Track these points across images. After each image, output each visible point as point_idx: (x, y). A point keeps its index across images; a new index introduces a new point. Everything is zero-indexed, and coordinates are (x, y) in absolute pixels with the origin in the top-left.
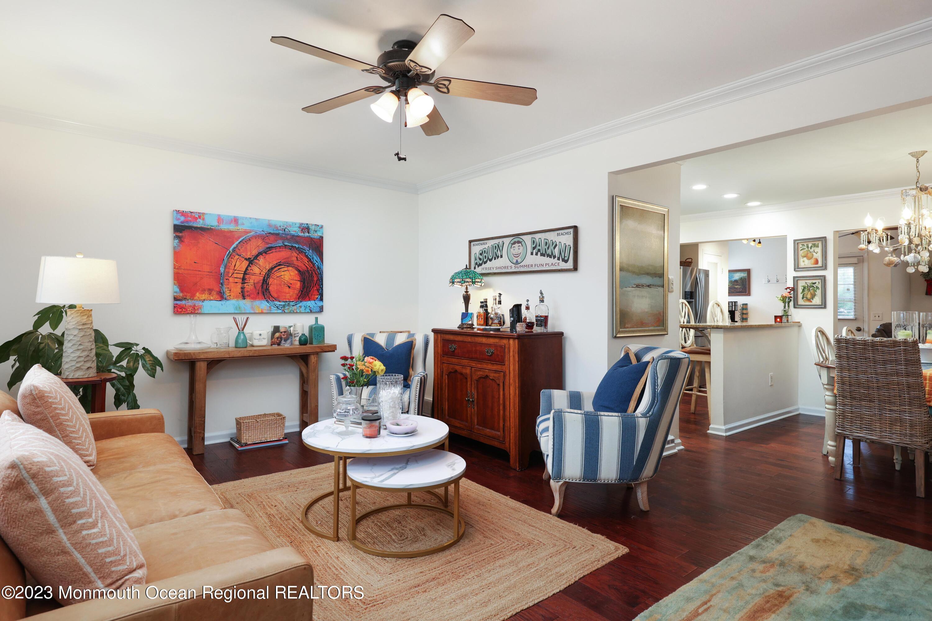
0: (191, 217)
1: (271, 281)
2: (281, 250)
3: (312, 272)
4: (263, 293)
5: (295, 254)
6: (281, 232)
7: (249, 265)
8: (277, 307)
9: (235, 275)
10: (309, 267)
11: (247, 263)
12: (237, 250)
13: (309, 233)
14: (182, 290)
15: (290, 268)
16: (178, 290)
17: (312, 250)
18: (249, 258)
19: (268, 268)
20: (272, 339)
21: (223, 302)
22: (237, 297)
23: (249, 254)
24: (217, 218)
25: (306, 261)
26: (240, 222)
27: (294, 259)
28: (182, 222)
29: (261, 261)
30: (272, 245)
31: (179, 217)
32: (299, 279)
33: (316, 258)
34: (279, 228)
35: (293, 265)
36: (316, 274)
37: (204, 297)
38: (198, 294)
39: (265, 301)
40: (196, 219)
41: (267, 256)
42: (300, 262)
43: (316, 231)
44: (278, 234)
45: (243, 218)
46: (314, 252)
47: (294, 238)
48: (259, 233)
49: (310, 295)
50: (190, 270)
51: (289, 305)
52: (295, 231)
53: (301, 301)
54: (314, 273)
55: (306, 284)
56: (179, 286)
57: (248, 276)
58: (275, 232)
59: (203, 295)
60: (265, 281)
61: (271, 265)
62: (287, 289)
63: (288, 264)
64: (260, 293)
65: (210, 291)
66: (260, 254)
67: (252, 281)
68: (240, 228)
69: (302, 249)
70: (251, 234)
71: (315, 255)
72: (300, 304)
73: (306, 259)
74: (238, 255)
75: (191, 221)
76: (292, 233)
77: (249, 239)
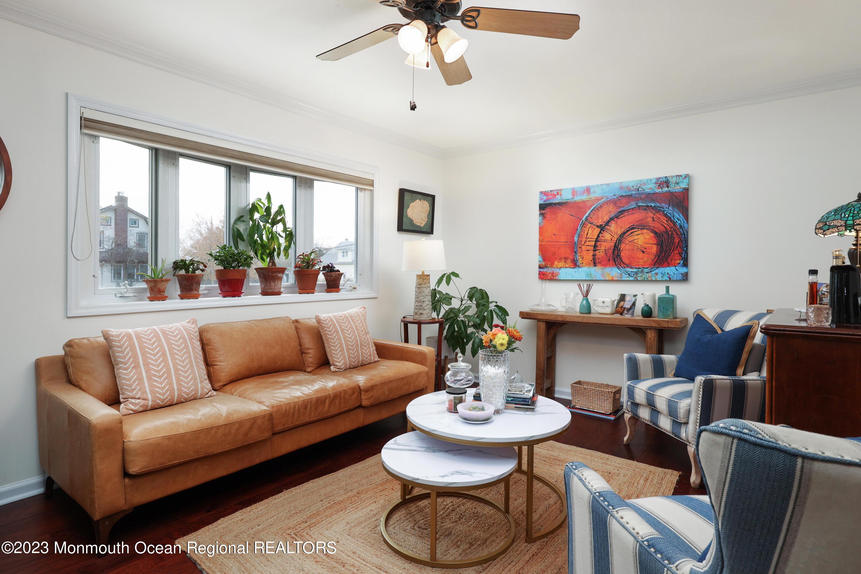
0: (551, 195)
1: (622, 246)
2: (634, 212)
3: (672, 233)
4: (614, 259)
5: (651, 214)
6: (634, 192)
7: (600, 232)
8: (629, 274)
9: (587, 243)
10: (668, 227)
11: (599, 230)
12: (589, 219)
13: (668, 187)
14: (544, 259)
15: (645, 231)
16: (541, 259)
17: (673, 207)
18: (601, 225)
19: (619, 233)
20: (616, 308)
21: (576, 269)
22: (588, 265)
23: (600, 221)
24: (571, 191)
25: (664, 220)
26: (592, 191)
27: (650, 219)
28: (545, 201)
29: (613, 226)
30: (624, 208)
31: (542, 197)
32: (655, 242)
33: (678, 216)
34: (632, 189)
35: (648, 227)
36: (677, 234)
37: (561, 264)
38: (556, 262)
39: (616, 268)
40: (555, 195)
41: (619, 221)
42: (656, 223)
43: (678, 183)
44: (630, 196)
45: (594, 187)
46: (675, 209)
47: (650, 196)
48: (611, 198)
49: (669, 260)
50: (551, 242)
51: (642, 272)
52: (651, 189)
53: (657, 268)
54: (674, 233)
55: (664, 248)
56: (542, 256)
57: (599, 243)
58: (627, 194)
59: (560, 263)
60: (616, 248)
61: (623, 230)
62: (641, 255)
63: (641, 226)
64: (611, 261)
65: (566, 259)
66: (612, 219)
67: (603, 248)
68: (592, 196)
69: (659, 207)
70: (603, 200)
71: (676, 212)
72: (657, 271)
73: (665, 218)
74: (591, 223)
75: (551, 199)
76: (647, 191)
77: (601, 206)
